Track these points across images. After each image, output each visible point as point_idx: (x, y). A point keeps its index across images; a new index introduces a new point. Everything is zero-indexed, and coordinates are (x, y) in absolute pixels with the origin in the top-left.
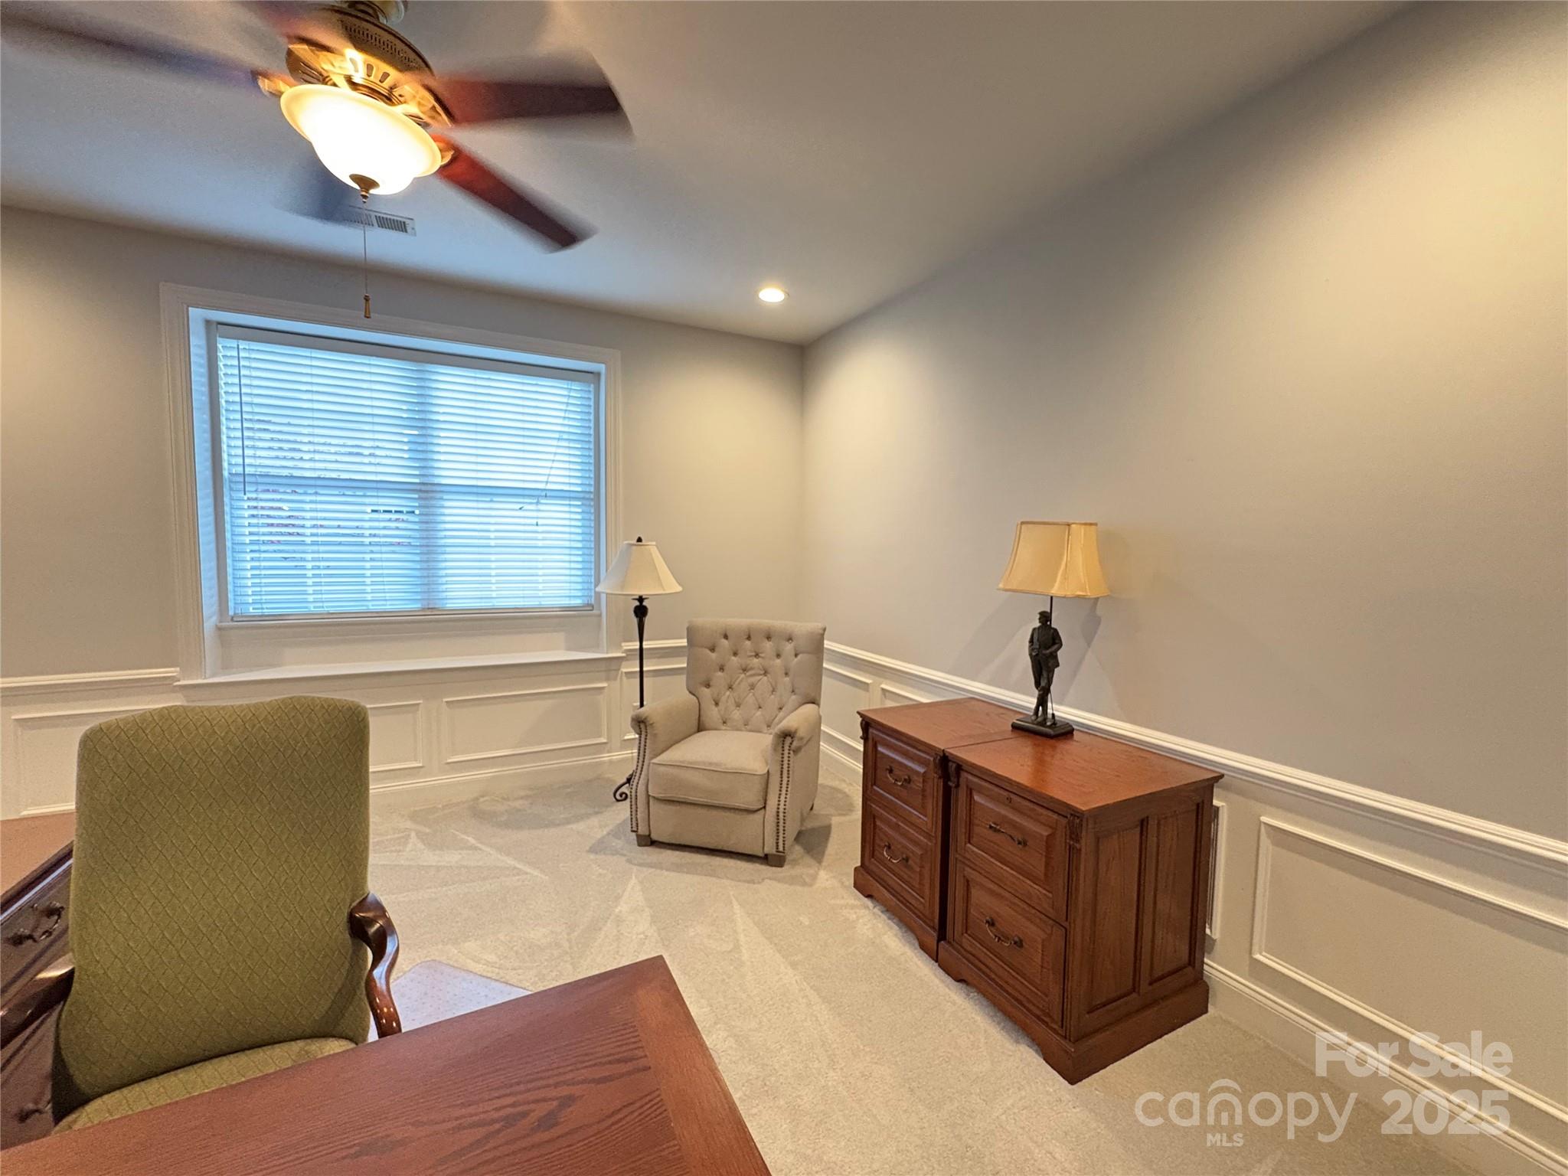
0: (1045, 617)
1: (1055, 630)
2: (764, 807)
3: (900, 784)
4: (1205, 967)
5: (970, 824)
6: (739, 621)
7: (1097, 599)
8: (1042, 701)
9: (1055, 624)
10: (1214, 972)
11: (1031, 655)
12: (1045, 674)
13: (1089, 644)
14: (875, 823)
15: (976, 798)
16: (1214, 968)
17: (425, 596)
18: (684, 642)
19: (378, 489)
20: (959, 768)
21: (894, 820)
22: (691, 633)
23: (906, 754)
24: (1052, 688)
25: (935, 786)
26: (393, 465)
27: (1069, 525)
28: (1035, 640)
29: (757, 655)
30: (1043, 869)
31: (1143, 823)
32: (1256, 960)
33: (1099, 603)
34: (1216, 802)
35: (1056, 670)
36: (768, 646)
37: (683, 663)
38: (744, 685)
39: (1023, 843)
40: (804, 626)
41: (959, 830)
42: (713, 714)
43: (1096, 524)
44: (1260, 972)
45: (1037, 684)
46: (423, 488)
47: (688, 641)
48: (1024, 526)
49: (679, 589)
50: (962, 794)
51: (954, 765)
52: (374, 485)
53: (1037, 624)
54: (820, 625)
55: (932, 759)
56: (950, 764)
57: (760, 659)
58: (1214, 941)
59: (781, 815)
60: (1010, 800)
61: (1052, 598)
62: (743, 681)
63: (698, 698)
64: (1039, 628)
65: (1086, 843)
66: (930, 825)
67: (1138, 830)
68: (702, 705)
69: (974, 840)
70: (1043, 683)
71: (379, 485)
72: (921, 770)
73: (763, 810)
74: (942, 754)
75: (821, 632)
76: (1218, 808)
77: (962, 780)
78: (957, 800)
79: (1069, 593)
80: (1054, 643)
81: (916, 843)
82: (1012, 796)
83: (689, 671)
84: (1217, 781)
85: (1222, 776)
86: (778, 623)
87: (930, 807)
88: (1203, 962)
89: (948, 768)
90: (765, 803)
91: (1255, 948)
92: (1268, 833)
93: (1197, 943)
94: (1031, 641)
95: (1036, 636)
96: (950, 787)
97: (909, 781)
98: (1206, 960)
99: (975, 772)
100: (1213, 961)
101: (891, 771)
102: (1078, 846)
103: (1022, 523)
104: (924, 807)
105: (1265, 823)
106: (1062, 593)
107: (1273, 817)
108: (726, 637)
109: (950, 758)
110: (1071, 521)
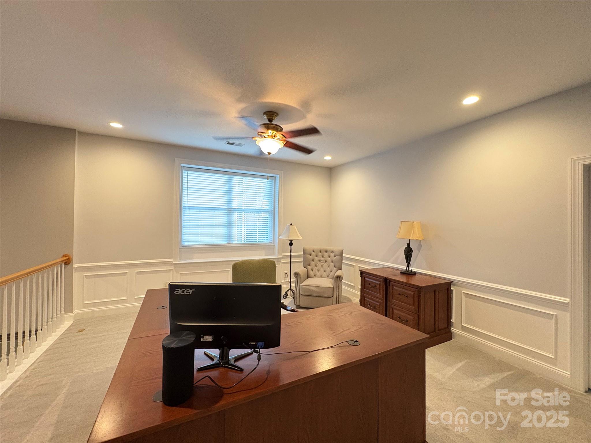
0: (408, 245)
1: (411, 248)
2: (333, 297)
3: (373, 287)
4: (451, 330)
5: (393, 294)
6: (317, 247)
7: (421, 240)
8: (408, 266)
9: (410, 247)
10: (454, 331)
11: (405, 254)
12: (409, 259)
13: (419, 251)
14: (365, 299)
15: (394, 287)
16: (453, 330)
17: (228, 240)
18: (302, 253)
19: (218, 210)
20: (390, 281)
21: (371, 297)
22: (304, 251)
23: (374, 280)
24: (411, 262)
25: (383, 286)
26: (221, 203)
27: (414, 222)
28: (406, 251)
29: (323, 257)
30: (412, 302)
31: (435, 291)
32: (463, 326)
33: (421, 241)
34: (452, 289)
35: (412, 258)
36: (326, 254)
37: (302, 259)
38: (320, 265)
39: (407, 297)
40: (337, 248)
41: (390, 296)
42: (312, 273)
43: (420, 222)
44: (464, 329)
45: (407, 262)
46: (229, 209)
47: (303, 253)
48: (402, 222)
49: (302, 238)
50: (391, 287)
51: (388, 280)
52: (218, 209)
53: (406, 246)
54: (342, 248)
55: (382, 280)
56: (387, 280)
57: (324, 258)
58: (453, 323)
59: (338, 298)
60: (404, 287)
61: (410, 240)
62: (319, 264)
63: (307, 269)
64: (407, 247)
65: (422, 294)
66: (382, 296)
67: (434, 293)
68: (309, 271)
69: (394, 298)
70: (408, 261)
71: (219, 209)
72: (379, 283)
73: (332, 297)
74: (385, 278)
75: (342, 250)
76: (452, 290)
77: (390, 284)
78: (389, 290)
79: (415, 239)
80: (411, 251)
81: (378, 302)
82: (404, 286)
83: (304, 261)
84: (452, 283)
85: (453, 282)
86: (328, 248)
87: (381, 292)
88: (450, 329)
89: (387, 281)
90: (333, 295)
91: (462, 323)
92: (464, 295)
93: (449, 324)
94: (405, 251)
95: (406, 249)
96: (387, 286)
97: (375, 286)
98: (451, 328)
99: (394, 281)
100: (453, 328)
101: (370, 284)
102: (421, 295)
103: (402, 221)
104: (380, 292)
105: (463, 292)
106: (411, 239)
107: (465, 291)
108: (314, 252)
109: (387, 279)
110: (414, 221)
